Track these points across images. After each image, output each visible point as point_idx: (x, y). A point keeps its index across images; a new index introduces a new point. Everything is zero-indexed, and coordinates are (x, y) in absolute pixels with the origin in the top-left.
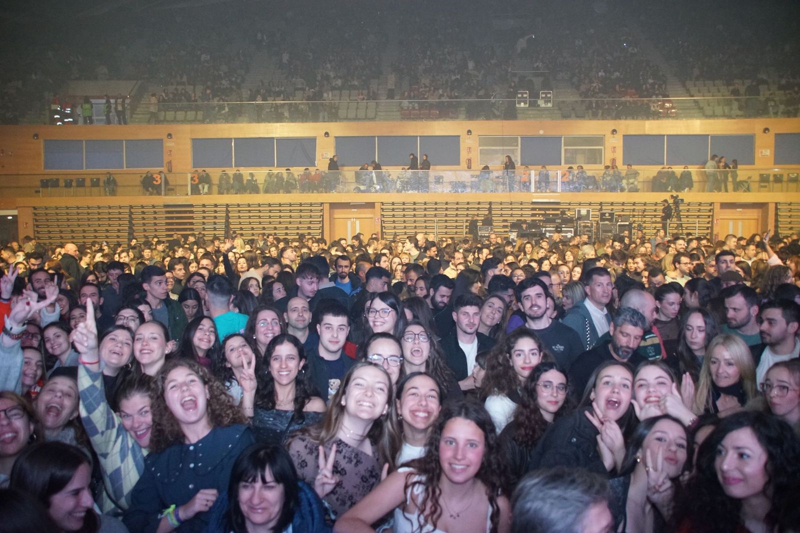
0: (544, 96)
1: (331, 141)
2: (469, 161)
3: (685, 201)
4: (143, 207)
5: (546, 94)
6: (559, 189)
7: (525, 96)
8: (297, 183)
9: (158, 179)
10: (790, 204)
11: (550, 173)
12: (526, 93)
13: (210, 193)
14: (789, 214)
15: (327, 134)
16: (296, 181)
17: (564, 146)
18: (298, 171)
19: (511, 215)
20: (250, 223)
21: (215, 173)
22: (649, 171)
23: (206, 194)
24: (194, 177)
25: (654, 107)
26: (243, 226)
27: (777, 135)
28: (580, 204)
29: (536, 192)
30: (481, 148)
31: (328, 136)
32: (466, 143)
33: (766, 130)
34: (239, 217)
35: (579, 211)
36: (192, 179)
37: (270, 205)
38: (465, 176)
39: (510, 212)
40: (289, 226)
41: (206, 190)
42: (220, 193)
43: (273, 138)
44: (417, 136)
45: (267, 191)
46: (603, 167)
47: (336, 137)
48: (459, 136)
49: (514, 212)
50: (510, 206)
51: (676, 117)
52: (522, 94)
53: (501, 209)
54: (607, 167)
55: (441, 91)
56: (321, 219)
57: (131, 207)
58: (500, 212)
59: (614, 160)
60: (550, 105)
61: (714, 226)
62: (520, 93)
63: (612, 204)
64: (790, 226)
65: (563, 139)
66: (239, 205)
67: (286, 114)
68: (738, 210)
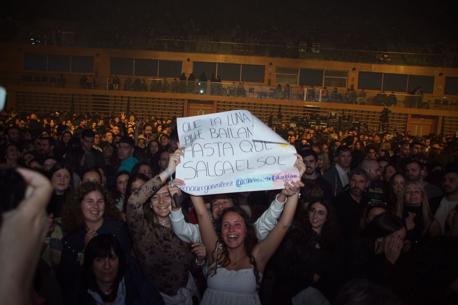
0: (315, 46)
1: (191, 64)
2: (270, 81)
3: (392, 112)
4: (80, 95)
5: (316, 45)
6: (320, 100)
7: (304, 45)
8: (170, 87)
9: (90, 80)
10: (451, 118)
11: (316, 90)
12: (305, 44)
13: (119, 89)
14: (450, 123)
15: (189, 60)
16: (169, 86)
17: (325, 75)
18: (170, 80)
19: (292, 113)
20: (141, 108)
21: (123, 79)
22: (372, 93)
23: (117, 90)
24: (111, 80)
25: (378, 56)
26: (137, 110)
27: (447, 78)
28: (331, 109)
29: (306, 101)
30: (277, 73)
31: (189, 61)
32: (269, 70)
33: (441, 74)
34: (135, 105)
35: (331, 114)
36: (109, 81)
37: (153, 99)
38: (267, 89)
39: (291, 112)
40: (164, 111)
41: (117, 88)
42: (125, 90)
43: (157, 60)
44: (241, 64)
45: (152, 90)
46: (346, 89)
47: (193, 62)
48: (265, 66)
49: (293, 112)
50: (291, 108)
51: (390, 63)
52: (303, 44)
53: (286, 110)
54: (348, 90)
55: (256, 39)
56: (182, 109)
57: (73, 95)
58: (285, 111)
59: (352, 86)
60: (318, 52)
61: (407, 127)
62: (301, 43)
63: (350, 111)
64: (450, 130)
65: (324, 71)
66: (135, 98)
67: (166, 47)
68: (421, 119)
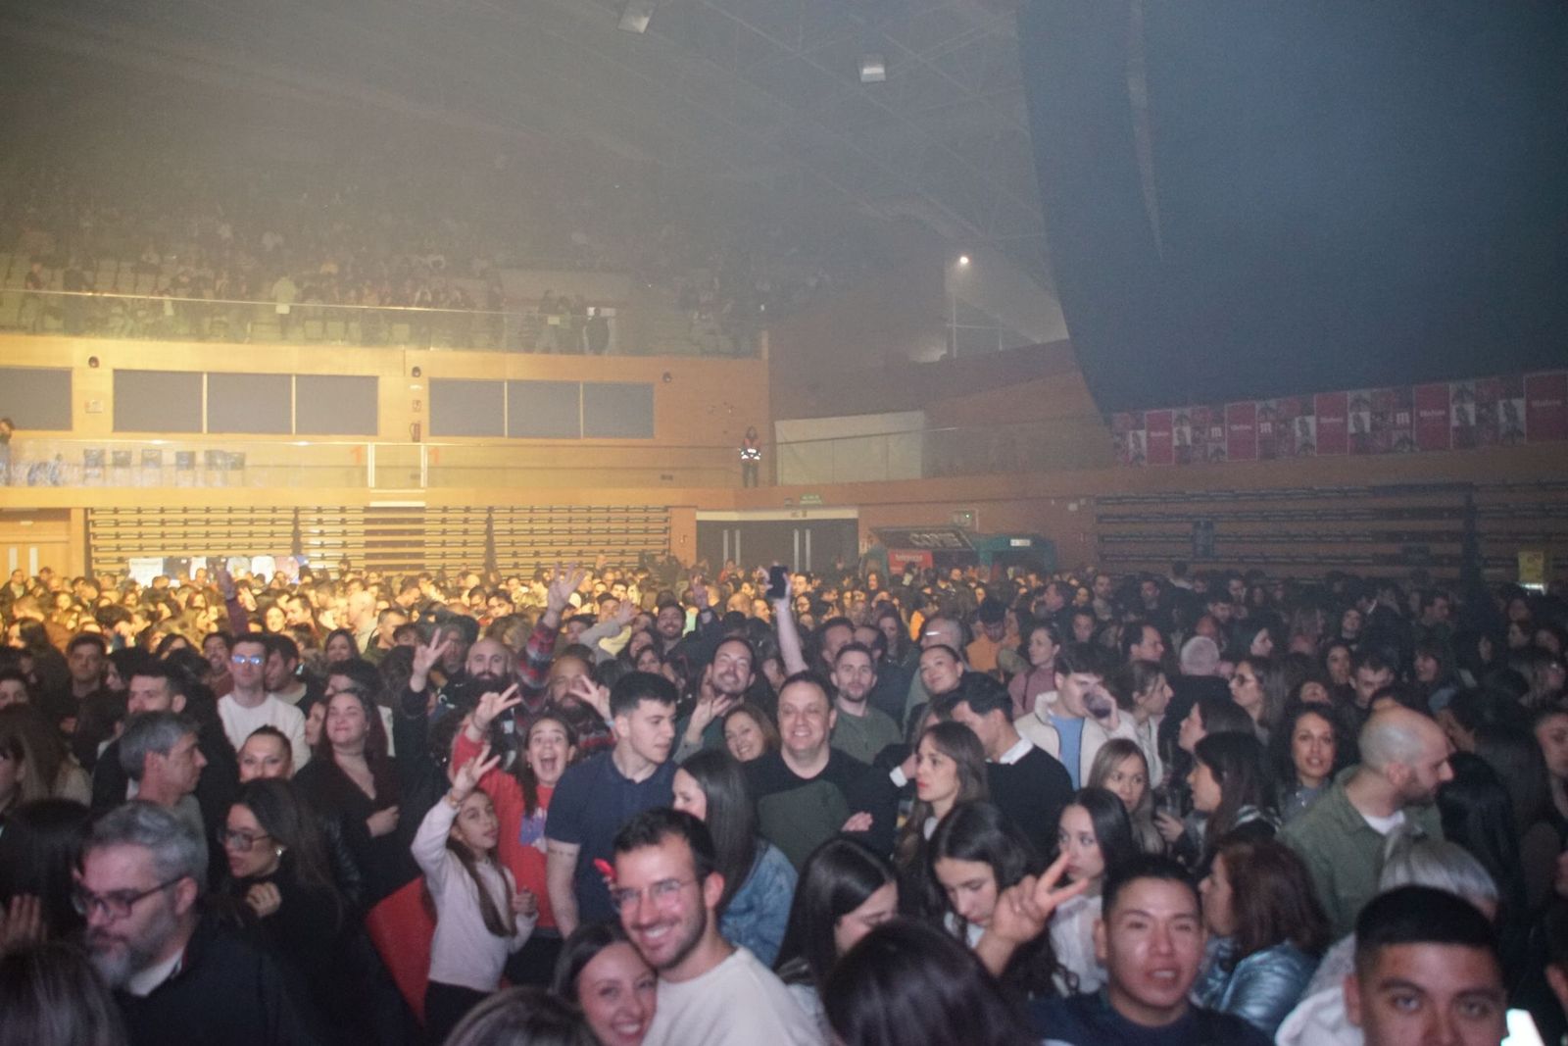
10: (116, 511)
14: (113, 531)
27: (118, 374)
33: (94, 361)
64: (115, 556)
68: (24, 523)
